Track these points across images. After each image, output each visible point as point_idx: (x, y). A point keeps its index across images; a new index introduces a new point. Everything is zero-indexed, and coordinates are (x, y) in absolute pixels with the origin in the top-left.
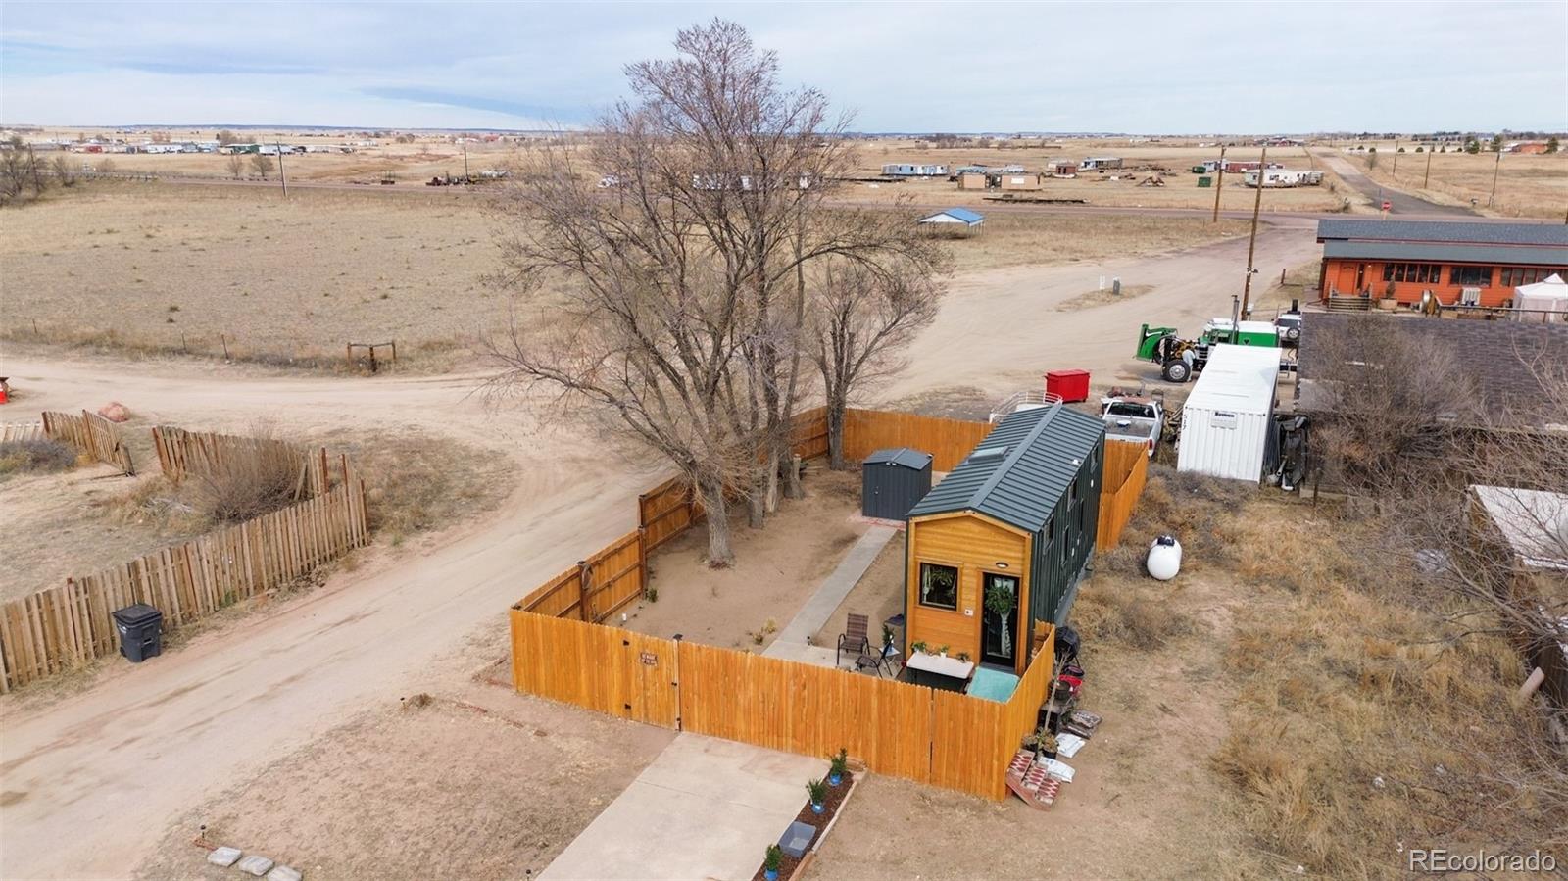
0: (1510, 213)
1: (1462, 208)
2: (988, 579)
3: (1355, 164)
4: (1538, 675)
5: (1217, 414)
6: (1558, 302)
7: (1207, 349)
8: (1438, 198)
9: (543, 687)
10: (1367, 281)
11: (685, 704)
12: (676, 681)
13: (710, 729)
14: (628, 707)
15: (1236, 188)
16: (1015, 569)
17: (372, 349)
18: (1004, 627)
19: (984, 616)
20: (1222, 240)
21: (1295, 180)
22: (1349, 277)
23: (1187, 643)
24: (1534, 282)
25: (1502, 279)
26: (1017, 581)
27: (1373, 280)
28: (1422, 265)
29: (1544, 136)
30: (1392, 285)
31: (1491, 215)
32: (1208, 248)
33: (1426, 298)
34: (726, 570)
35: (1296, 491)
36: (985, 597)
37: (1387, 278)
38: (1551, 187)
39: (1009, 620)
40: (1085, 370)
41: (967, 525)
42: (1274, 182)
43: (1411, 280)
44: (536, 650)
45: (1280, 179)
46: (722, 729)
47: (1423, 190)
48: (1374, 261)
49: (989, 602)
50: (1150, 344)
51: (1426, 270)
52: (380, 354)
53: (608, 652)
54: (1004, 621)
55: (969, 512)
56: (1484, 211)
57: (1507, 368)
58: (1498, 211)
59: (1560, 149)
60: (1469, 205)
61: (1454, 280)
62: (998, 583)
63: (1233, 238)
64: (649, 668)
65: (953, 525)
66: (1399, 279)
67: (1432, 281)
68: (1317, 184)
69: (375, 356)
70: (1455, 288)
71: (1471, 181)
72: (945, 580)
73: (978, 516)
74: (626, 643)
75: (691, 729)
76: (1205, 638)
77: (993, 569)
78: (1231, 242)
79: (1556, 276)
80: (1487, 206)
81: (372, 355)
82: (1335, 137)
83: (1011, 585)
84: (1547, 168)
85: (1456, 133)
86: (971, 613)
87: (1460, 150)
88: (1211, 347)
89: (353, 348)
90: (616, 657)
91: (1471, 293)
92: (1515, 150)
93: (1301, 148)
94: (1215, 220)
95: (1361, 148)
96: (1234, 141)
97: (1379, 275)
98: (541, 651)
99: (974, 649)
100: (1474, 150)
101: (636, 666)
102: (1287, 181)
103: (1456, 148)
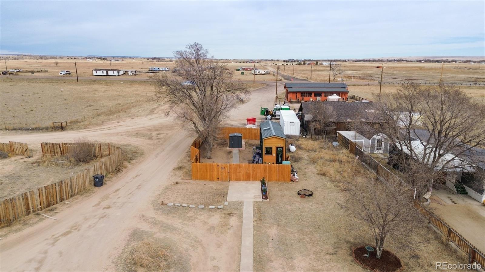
0: (316, 80)
1: (304, 79)
2: (277, 148)
3: (274, 68)
4: (358, 157)
5: (291, 122)
6: (336, 99)
7: (275, 112)
8: (298, 77)
9: (199, 178)
10: (298, 97)
11: (231, 176)
12: (229, 171)
13: (235, 180)
14: (218, 179)
15: (250, 75)
16: (282, 146)
17: (61, 123)
18: (280, 157)
19: (277, 155)
20: (258, 88)
21: (264, 73)
22: (294, 95)
23: (303, 160)
24: (330, 96)
25: (324, 95)
26: (282, 148)
27: (299, 96)
28: (308, 93)
29: (314, 61)
30: (303, 98)
31: (312, 82)
32: (255, 90)
33: (311, 100)
34: (211, 159)
35: (306, 137)
36: (277, 152)
37: (302, 96)
38: (320, 74)
39: (281, 156)
40: (254, 117)
41: (274, 139)
42: (259, 73)
43: (306, 96)
44: (198, 170)
45: (261, 72)
46: (238, 179)
47: (293, 75)
48: (299, 92)
49: (278, 152)
50: (263, 112)
51: (309, 94)
52: (64, 124)
53: (214, 168)
54: (280, 155)
55: (274, 136)
56: (310, 80)
57: (339, 110)
58: (313, 80)
59: (318, 64)
60: (306, 79)
61: (315, 96)
62: (279, 149)
63: (260, 88)
64: (223, 170)
65: (271, 139)
66: (304, 96)
67: (311, 96)
68: (269, 74)
69: (63, 125)
70: (315, 98)
71: (302, 73)
72: (269, 150)
73: (276, 137)
74: (218, 166)
75: (232, 181)
76: (305, 159)
77: (278, 146)
78: (260, 89)
79: (335, 94)
80: (310, 79)
81: (62, 125)
82: (265, 60)
83: (281, 149)
84: (317, 69)
85: (293, 60)
86: (274, 155)
87: (296, 64)
88: (276, 112)
89: (54, 123)
90: (216, 169)
91: (319, 98)
92: (308, 64)
93: (258, 63)
94: (254, 83)
95: (273, 64)
96: (241, 61)
97: (300, 95)
98: (199, 171)
99: (275, 162)
100: (299, 64)
101: (220, 170)
102: (262, 73)
103: (295, 64)
